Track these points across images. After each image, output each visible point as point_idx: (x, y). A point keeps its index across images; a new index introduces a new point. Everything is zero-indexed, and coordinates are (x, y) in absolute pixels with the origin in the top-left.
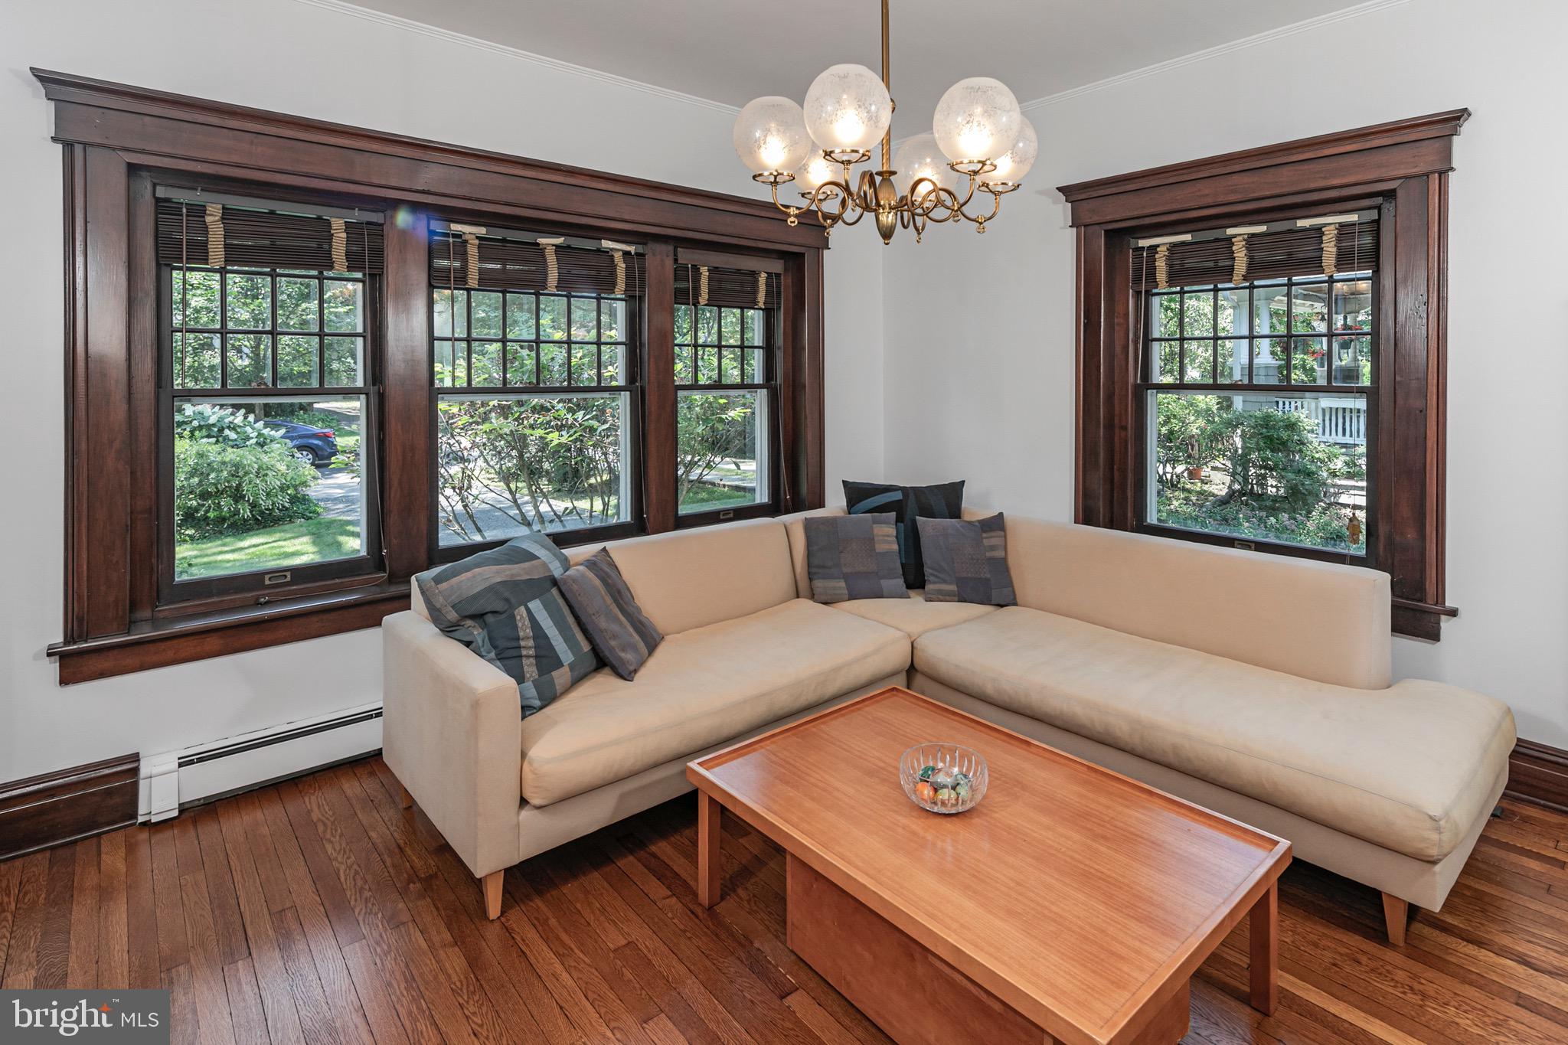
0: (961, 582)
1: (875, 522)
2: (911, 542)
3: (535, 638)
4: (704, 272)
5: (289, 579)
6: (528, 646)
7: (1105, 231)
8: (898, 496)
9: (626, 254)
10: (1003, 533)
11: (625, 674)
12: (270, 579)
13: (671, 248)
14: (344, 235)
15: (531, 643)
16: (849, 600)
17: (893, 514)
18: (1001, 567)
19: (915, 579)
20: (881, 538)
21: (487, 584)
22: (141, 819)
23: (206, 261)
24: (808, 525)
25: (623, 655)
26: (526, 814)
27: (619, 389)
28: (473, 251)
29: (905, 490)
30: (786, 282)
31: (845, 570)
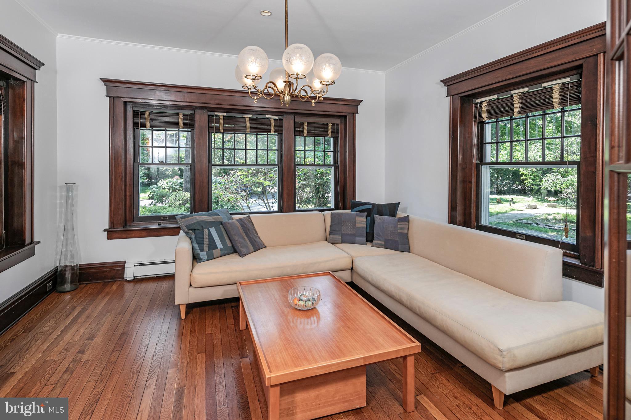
0: (386, 241)
1: (357, 215)
2: (372, 224)
3: (209, 239)
4: (306, 124)
5: (168, 218)
6: (206, 241)
7: (460, 97)
8: (370, 207)
9: (275, 120)
10: (407, 223)
11: (242, 255)
12: (163, 218)
13: (293, 116)
14: (182, 118)
15: (207, 240)
16: (342, 243)
17: (366, 214)
18: (405, 237)
19: (370, 238)
20: (359, 222)
21: (197, 221)
22: (125, 279)
23: (145, 127)
24: (332, 215)
25: (241, 249)
26: (191, 289)
27: (274, 165)
28: (221, 121)
29: (374, 205)
30: (341, 127)
31: (342, 232)
